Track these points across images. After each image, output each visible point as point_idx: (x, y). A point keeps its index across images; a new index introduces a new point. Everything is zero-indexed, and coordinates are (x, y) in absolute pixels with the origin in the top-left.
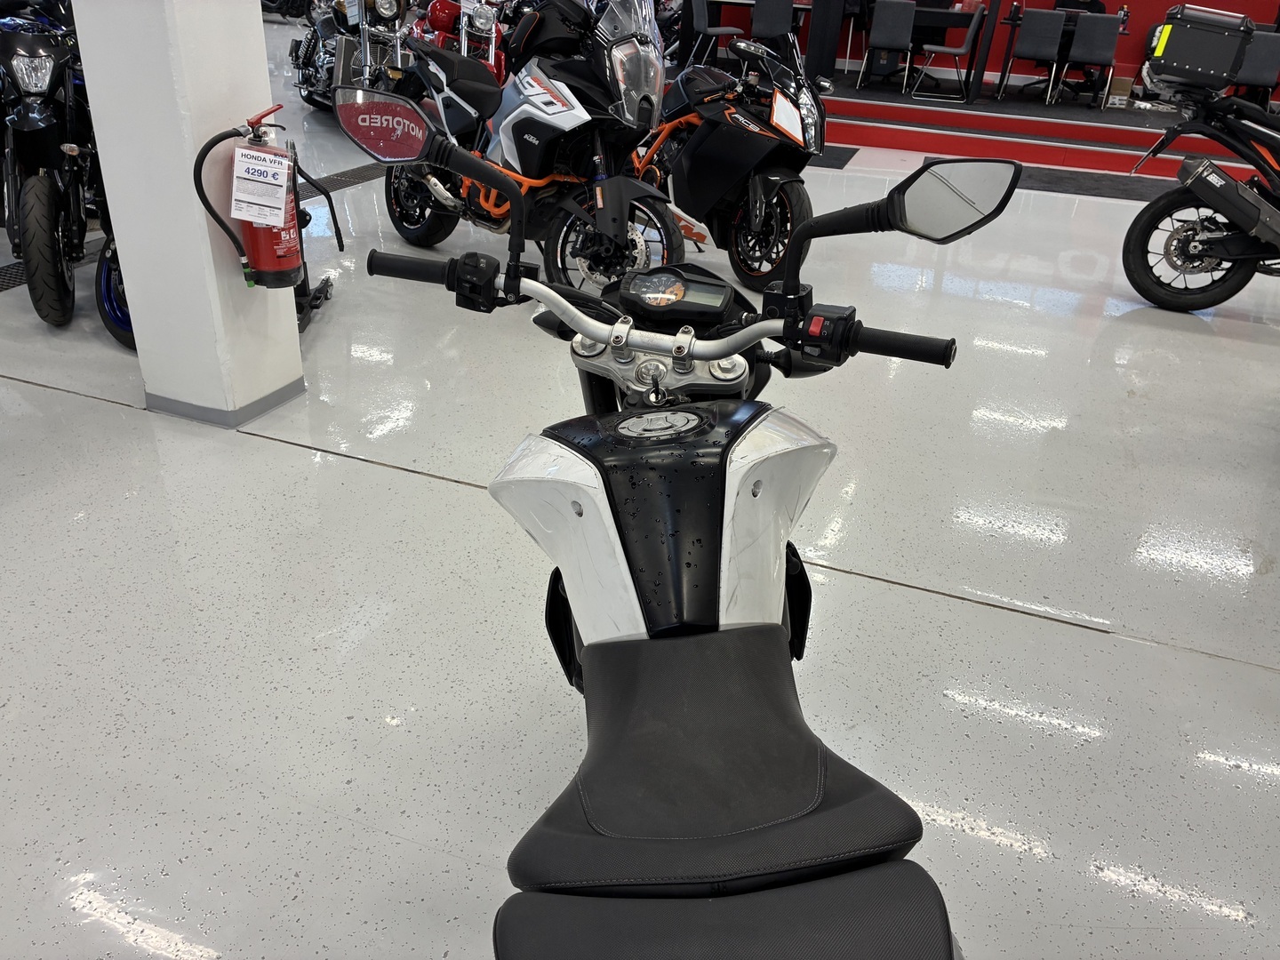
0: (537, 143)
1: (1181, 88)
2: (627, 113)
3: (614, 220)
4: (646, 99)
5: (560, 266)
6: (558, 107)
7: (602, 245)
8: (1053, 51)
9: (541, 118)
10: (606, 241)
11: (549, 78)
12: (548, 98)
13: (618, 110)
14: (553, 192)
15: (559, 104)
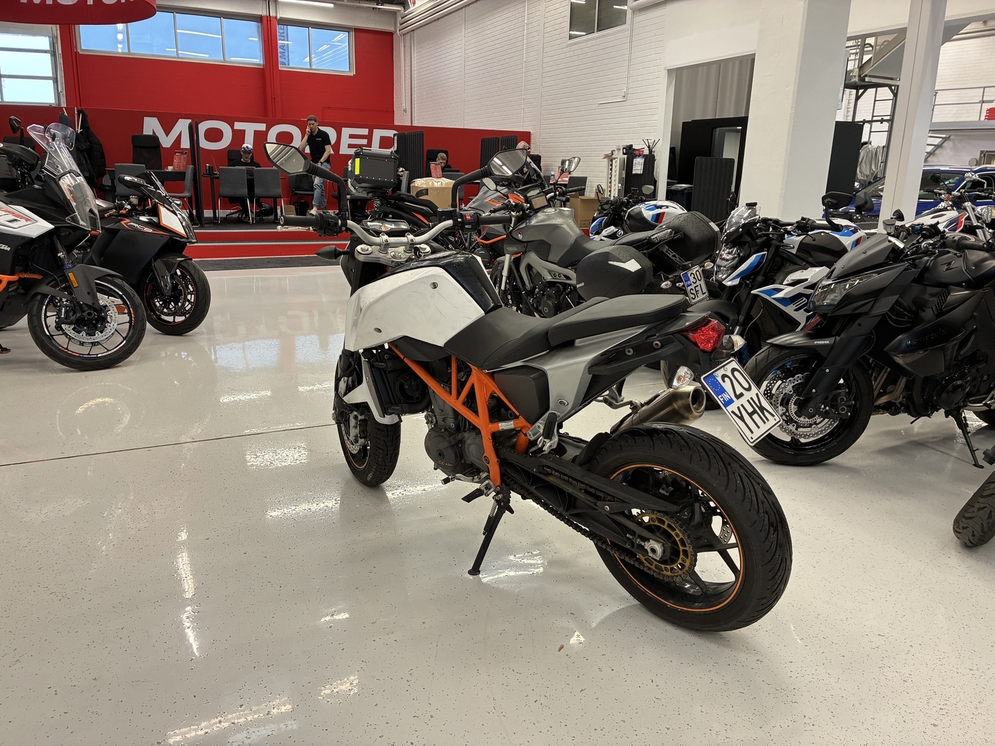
0: (9, 249)
1: (371, 190)
2: (80, 221)
3: (89, 293)
4: (91, 211)
5: (48, 334)
6: (23, 222)
7: (83, 312)
8: (245, 191)
9: (8, 231)
10: (85, 308)
11: (7, 204)
12: (11, 217)
13: (74, 219)
14: (15, 288)
15: (23, 220)
